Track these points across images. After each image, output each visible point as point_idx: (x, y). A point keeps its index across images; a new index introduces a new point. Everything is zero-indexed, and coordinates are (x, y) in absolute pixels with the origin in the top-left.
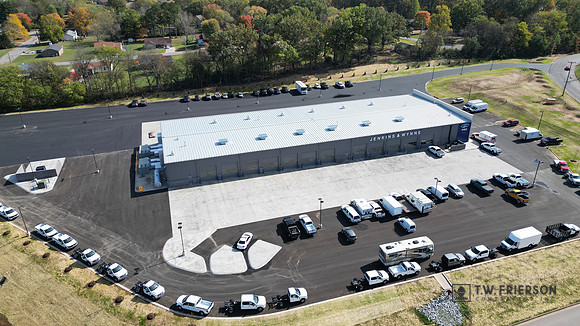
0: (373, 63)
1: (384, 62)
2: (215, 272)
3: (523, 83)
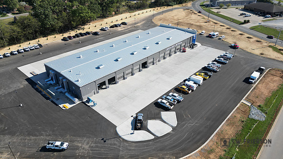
0: (122, 13)
2: (159, 135)
3: (190, 16)
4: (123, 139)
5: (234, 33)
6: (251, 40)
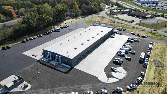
0: (67, 19)
1: (69, 19)
2: (121, 78)
3: (103, 19)
5: (129, 27)
6: (139, 30)
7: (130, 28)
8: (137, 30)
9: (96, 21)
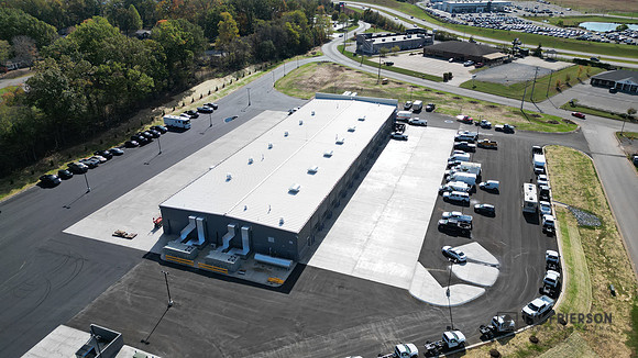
2: (489, 284)
3: (341, 73)
4: (441, 307)
5: (443, 96)
6: (480, 106)
7: (446, 102)
8: (473, 106)
9: (317, 80)
